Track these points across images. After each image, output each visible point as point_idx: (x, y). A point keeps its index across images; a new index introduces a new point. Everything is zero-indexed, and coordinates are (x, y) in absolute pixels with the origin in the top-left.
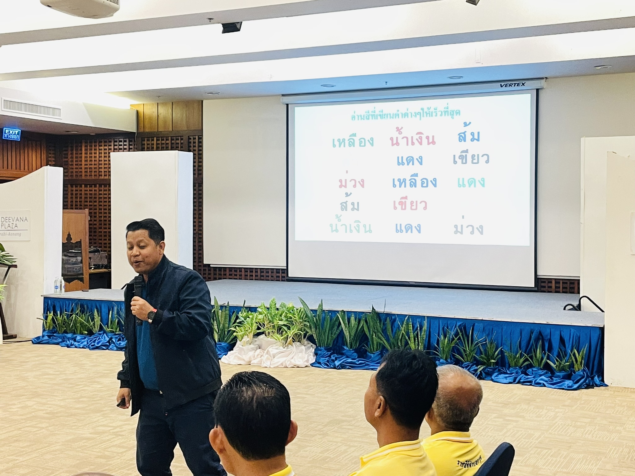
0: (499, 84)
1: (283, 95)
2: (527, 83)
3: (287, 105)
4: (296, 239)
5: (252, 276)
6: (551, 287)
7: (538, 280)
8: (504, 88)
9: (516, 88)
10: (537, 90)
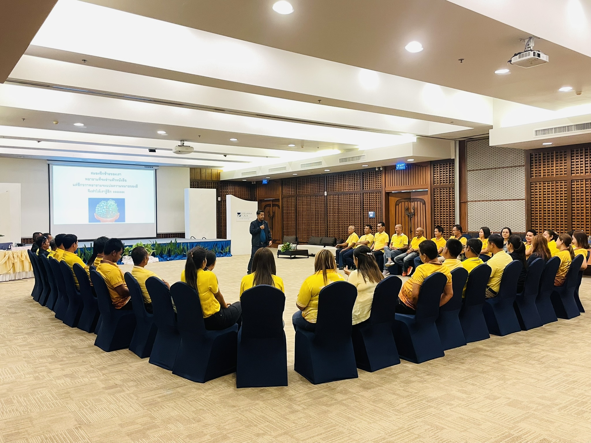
0: (144, 166)
1: (47, 160)
2: (154, 167)
3: (49, 165)
4: (54, 224)
5: (28, 242)
6: (160, 237)
7: (157, 234)
8: (146, 168)
9: (150, 168)
10: (156, 170)
